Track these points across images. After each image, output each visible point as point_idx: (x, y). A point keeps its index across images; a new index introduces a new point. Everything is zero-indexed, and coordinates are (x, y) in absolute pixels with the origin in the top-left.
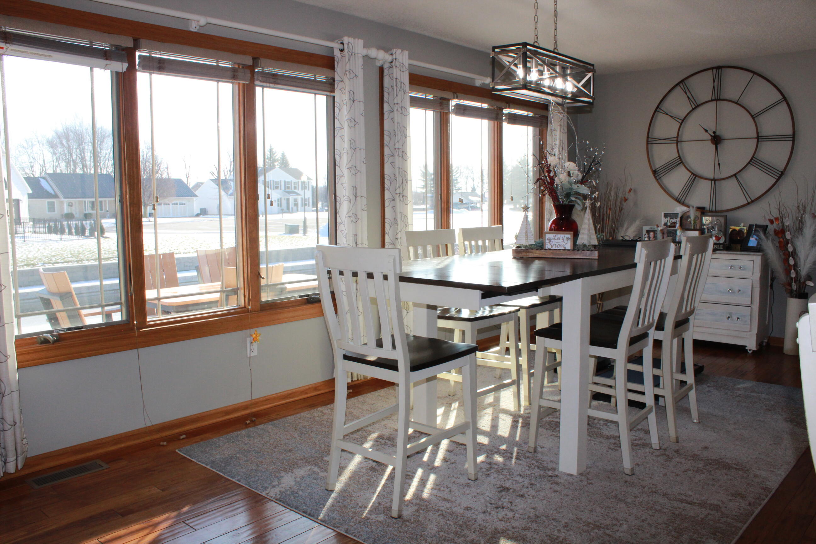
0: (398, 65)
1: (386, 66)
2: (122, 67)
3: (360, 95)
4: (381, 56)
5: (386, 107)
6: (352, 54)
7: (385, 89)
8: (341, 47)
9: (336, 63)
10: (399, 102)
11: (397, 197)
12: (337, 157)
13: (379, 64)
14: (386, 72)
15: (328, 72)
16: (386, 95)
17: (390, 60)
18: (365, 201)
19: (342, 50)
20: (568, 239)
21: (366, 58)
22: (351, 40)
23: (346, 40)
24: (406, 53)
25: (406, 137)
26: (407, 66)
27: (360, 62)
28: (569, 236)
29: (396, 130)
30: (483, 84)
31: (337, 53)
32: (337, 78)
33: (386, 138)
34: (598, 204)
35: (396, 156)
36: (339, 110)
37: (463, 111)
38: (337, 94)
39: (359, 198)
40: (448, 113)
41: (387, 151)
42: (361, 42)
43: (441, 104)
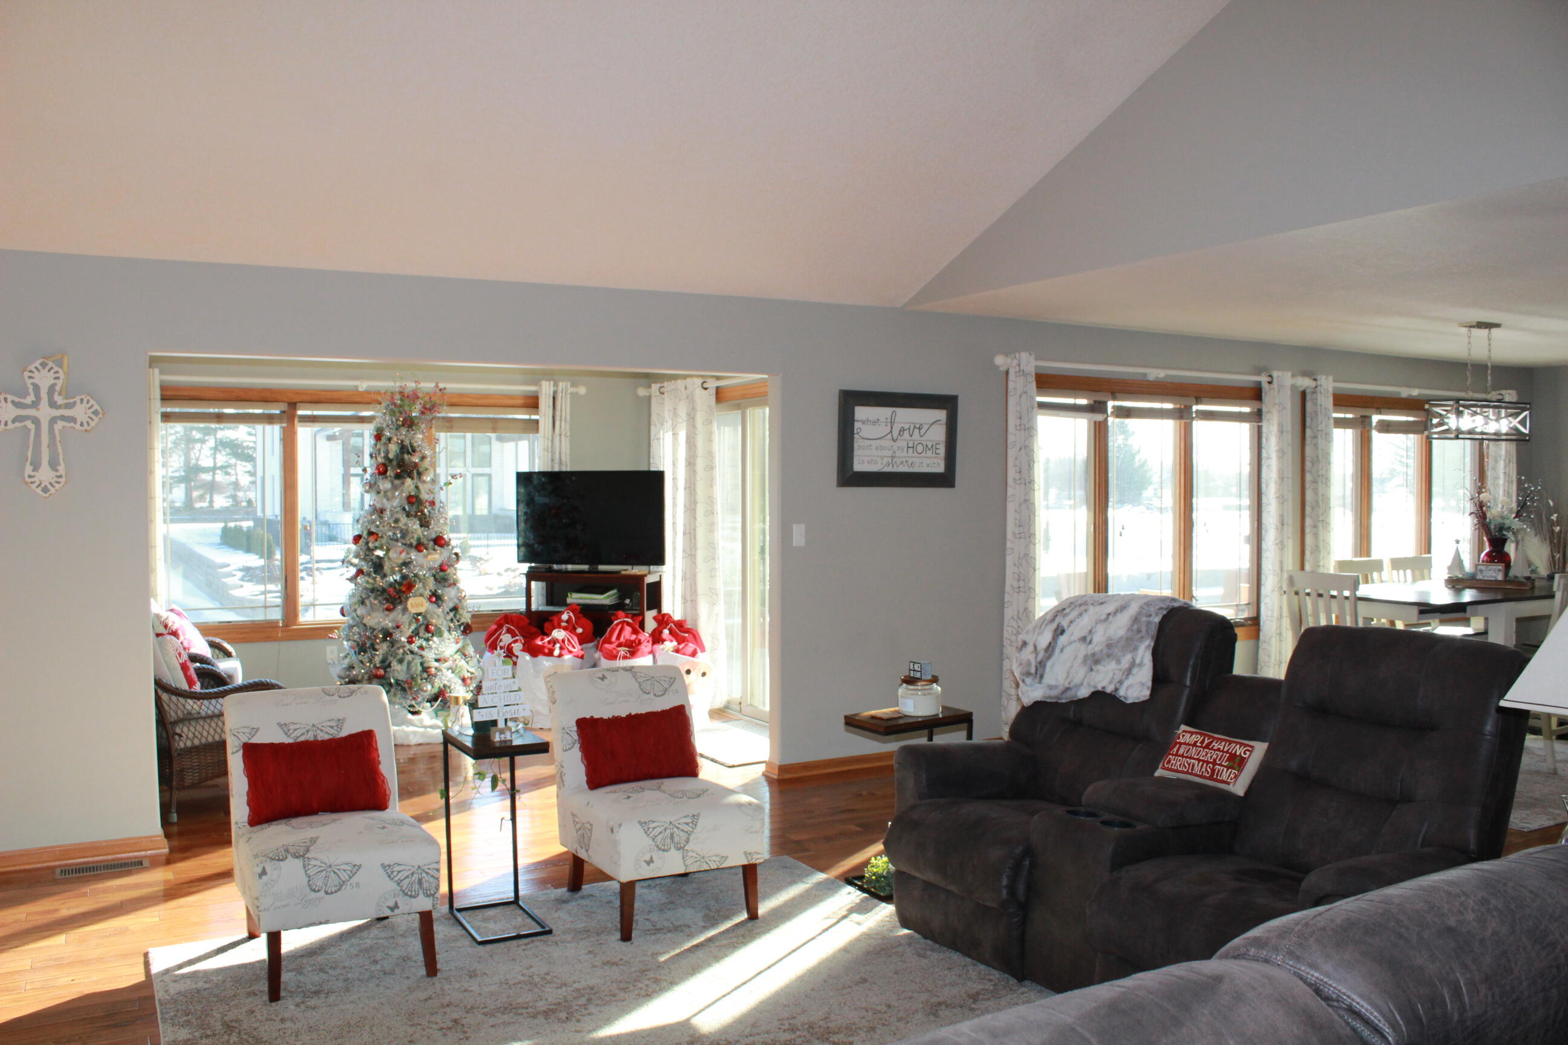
0: (1323, 391)
1: (1308, 391)
2: (1099, 417)
3: (1288, 426)
4: (1305, 383)
5: (1308, 432)
6: (1280, 387)
7: (1308, 415)
8: (1269, 379)
9: (1263, 395)
10: (1324, 428)
11: (1320, 525)
12: (1264, 486)
13: (1301, 389)
14: (1308, 397)
15: (1256, 404)
16: (1308, 420)
17: (1314, 386)
18: (1290, 529)
19: (1270, 383)
20: (1499, 570)
21: (1293, 387)
22: (1280, 373)
23: (1275, 374)
24: (1331, 378)
25: (1329, 464)
26: (1331, 390)
27: (1289, 393)
28: (1500, 568)
29: (1320, 456)
30: (1410, 395)
31: (1265, 386)
32: (1264, 409)
33: (1308, 464)
34: (1557, 529)
35: (1320, 483)
36: (1267, 440)
37: (1386, 427)
38: (1264, 425)
39: (1285, 527)
40: (1369, 432)
41: (1308, 477)
42: (1289, 374)
43: (1362, 422)
